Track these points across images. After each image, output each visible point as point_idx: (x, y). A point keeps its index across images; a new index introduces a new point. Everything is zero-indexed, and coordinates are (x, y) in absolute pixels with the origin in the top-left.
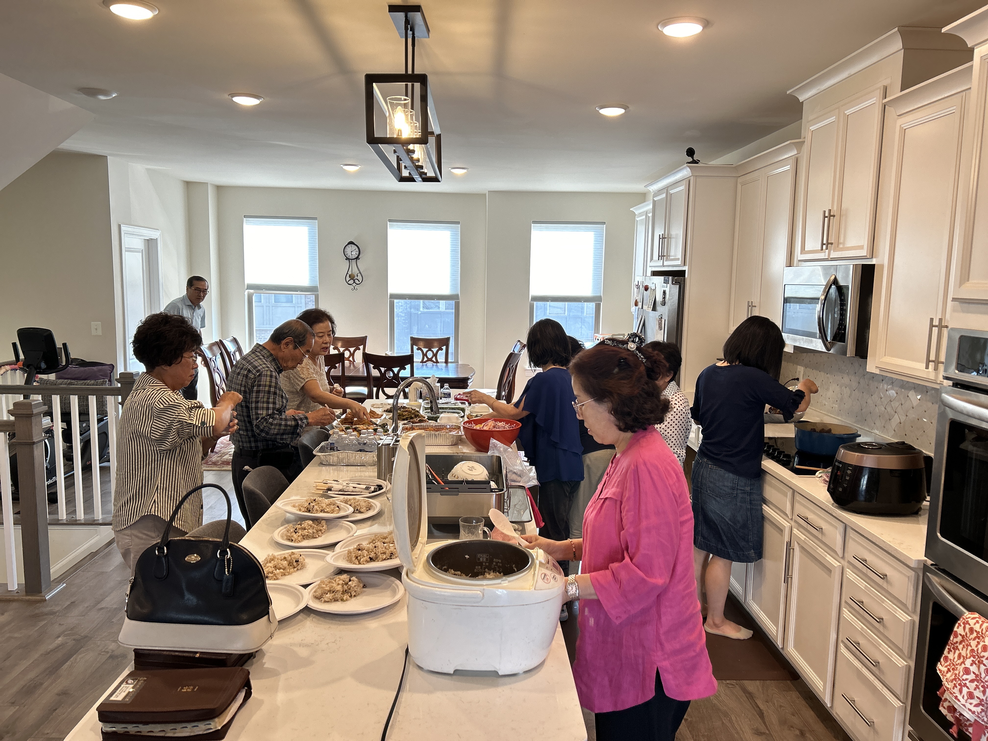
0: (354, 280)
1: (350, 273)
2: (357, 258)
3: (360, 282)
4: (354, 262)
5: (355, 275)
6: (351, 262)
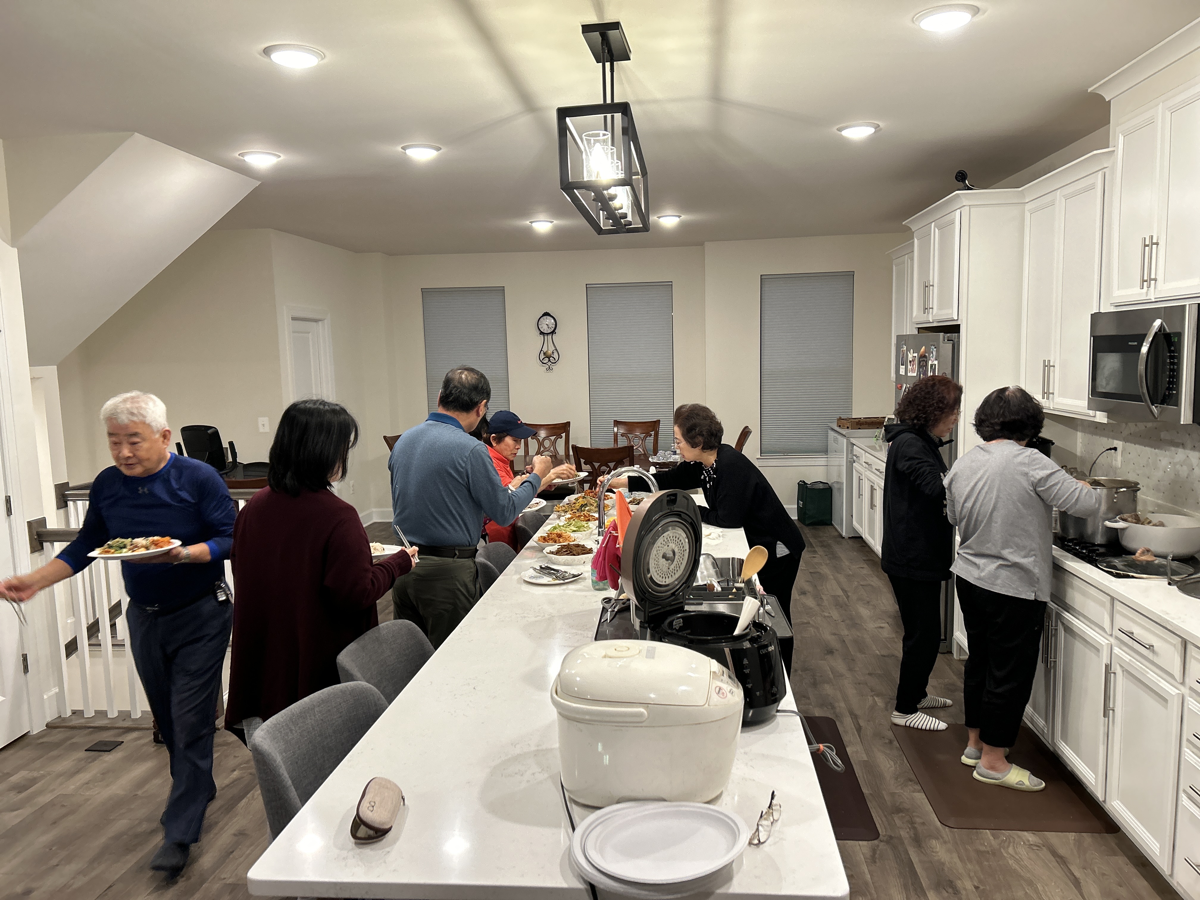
0: (549, 359)
1: (545, 349)
2: (553, 332)
3: (557, 360)
4: (550, 337)
5: (550, 352)
6: (546, 337)
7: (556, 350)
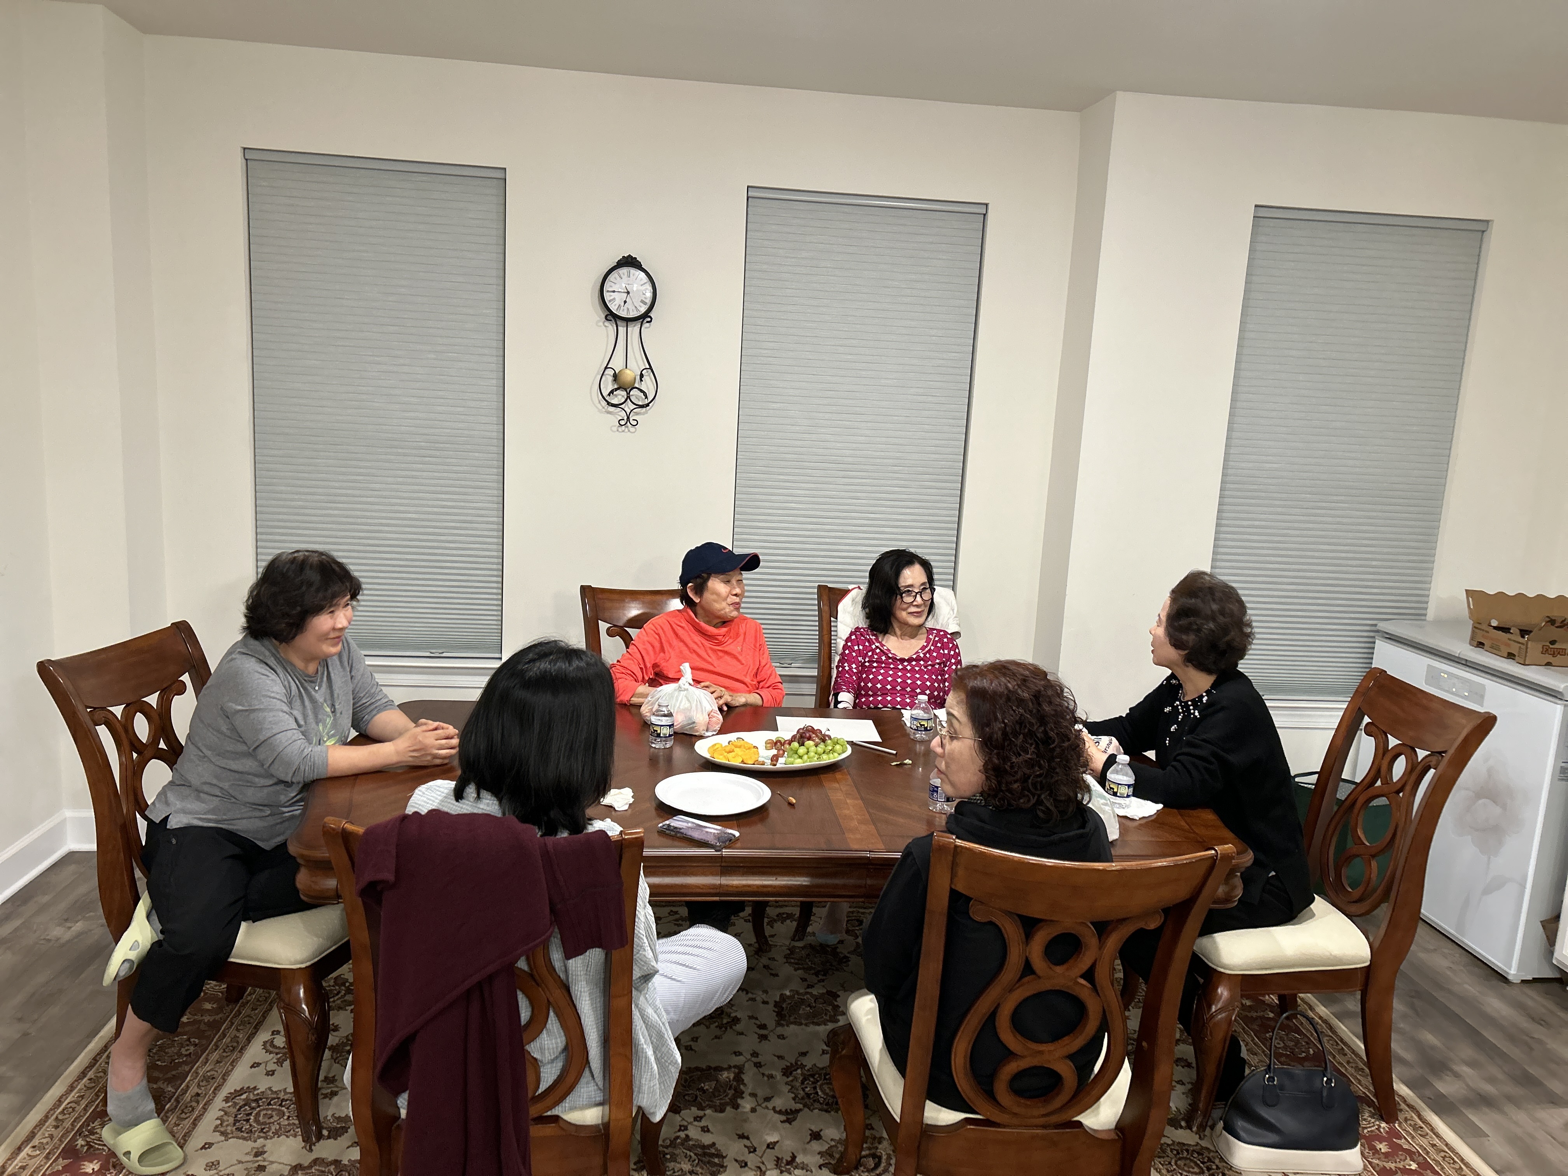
0: (628, 394)
1: (617, 364)
2: (645, 317)
3: (650, 399)
4: (634, 329)
5: (630, 375)
6: (622, 330)
7: (651, 368)
